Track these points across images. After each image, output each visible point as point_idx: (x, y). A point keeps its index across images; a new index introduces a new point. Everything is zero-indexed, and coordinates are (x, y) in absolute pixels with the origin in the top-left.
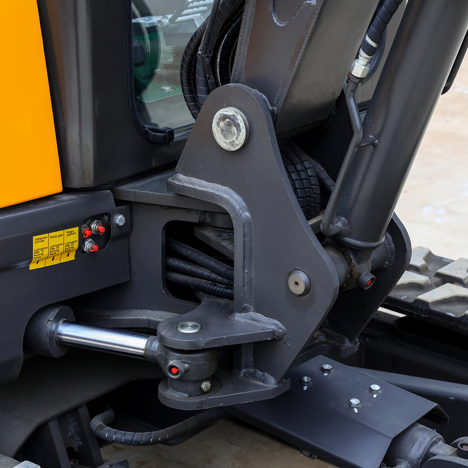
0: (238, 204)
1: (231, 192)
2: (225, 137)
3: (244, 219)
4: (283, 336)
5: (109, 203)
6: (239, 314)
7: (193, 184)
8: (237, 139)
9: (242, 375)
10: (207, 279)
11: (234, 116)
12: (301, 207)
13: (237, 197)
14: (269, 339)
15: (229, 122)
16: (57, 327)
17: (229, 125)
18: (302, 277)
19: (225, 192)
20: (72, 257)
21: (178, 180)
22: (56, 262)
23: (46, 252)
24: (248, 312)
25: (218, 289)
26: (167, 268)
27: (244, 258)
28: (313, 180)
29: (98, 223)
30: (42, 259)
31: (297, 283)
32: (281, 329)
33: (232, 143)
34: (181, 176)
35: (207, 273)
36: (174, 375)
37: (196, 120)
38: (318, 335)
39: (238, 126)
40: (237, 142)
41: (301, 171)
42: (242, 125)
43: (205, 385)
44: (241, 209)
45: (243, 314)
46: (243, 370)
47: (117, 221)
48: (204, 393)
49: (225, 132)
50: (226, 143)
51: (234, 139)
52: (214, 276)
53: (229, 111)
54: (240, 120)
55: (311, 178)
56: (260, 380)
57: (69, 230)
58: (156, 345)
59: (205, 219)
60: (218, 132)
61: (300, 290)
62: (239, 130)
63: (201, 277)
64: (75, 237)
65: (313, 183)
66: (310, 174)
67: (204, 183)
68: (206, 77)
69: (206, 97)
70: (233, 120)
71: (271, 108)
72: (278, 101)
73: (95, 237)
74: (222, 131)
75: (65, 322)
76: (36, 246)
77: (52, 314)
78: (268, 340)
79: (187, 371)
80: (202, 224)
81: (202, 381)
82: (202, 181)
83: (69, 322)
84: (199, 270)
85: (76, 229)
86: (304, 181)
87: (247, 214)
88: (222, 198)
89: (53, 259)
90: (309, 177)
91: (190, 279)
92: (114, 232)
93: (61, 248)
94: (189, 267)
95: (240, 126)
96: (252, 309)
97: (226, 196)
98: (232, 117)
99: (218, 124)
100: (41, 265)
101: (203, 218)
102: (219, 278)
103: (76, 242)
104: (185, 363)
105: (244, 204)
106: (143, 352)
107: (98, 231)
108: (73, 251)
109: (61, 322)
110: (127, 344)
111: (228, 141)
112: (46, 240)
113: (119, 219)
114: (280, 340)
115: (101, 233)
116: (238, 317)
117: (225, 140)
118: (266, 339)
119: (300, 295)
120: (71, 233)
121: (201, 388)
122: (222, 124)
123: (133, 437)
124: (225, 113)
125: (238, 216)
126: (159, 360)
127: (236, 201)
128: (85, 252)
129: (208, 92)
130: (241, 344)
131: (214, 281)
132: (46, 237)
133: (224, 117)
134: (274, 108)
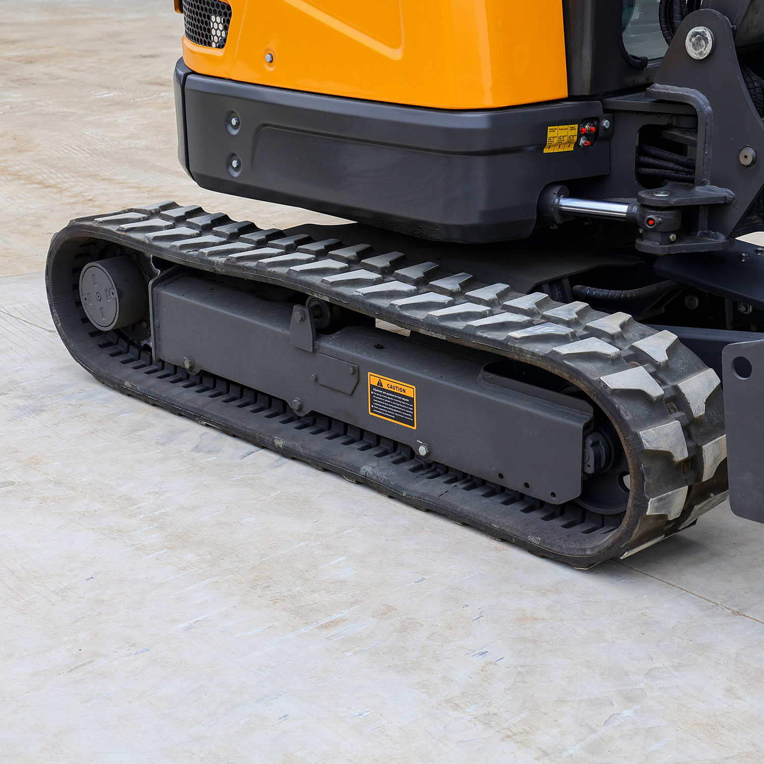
0: (703, 101)
1: (698, 92)
2: (695, 49)
3: (707, 112)
4: (733, 200)
5: (598, 110)
6: (699, 187)
7: (667, 90)
8: (705, 49)
9: (698, 235)
10: (671, 169)
11: (703, 32)
12: (753, 102)
13: (701, 95)
14: (722, 202)
15: (699, 37)
16: (559, 201)
17: (699, 39)
18: (750, 152)
19: (692, 93)
20: (571, 149)
21: (655, 88)
22: (561, 150)
23: (556, 140)
24: (706, 185)
25: (680, 175)
26: (639, 165)
27: (705, 142)
28: (758, 90)
29: (590, 125)
30: (553, 146)
31: (746, 157)
32: (732, 195)
33: (701, 53)
34: (657, 85)
35: (671, 165)
36: (651, 226)
37: (669, 45)
38: (755, 218)
39: (706, 40)
40: (705, 52)
41: (749, 82)
42: (709, 38)
43: (672, 237)
44: (705, 104)
45: (701, 187)
46: (699, 232)
47: (604, 124)
48: (672, 243)
49: (696, 46)
50: (696, 54)
51: (703, 50)
52: (676, 167)
53: (700, 29)
54: (708, 35)
55: (757, 88)
56: (713, 237)
57: (571, 126)
58: (635, 209)
59: (672, 122)
60: (690, 46)
61: (748, 162)
62: (707, 42)
63: (666, 168)
64: (575, 132)
65: (758, 92)
66: (756, 85)
67: (676, 88)
68: (681, 7)
69: (680, 23)
70: (702, 35)
71: (731, 27)
72: (737, 21)
73: (587, 135)
74: (693, 44)
75: (564, 197)
76: (550, 134)
77: (556, 190)
78: (721, 204)
79: (660, 223)
80: (669, 127)
81: (670, 233)
82: (674, 87)
83: (566, 197)
84: (665, 164)
85: (576, 126)
86: (751, 90)
87: (709, 108)
88: (689, 97)
89: (559, 147)
90: (755, 88)
91: (657, 171)
92: (601, 133)
93: (566, 139)
94: (657, 162)
95: (707, 39)
96: (709, 183)
97: (693, 96)
98: (702, 33)
99: (690, 40)
100: (551, 151)
101: (671, 121)
102: (681, 168)
103: (576, 135)
104: (659, 217)
105: (707, 101)
106: (625, 215)
107: (591, 130)
108: (572, 143)
109: (562, 196)
110: (613, 210)
111: (697, 52)
112: (556, 131)
113: (606, 123)
114: (730, 205)
115: (592, 132)
116: (698, 189)
117: (695, 52)
118: (720, 202)
119: (748, 166)
120: (572, 129)
121: (669, 239)
122: (693, 39)
123: (608, 293)
124: (697, 31)
125: (702, 110)
126: (638, 218)
127: (701, 99)
128: (579, 146)
129: (682, 18)
130: (699, 205)
131: (677, 171)
132: (556, 129)
133: (696, 34)
134: (734, 26)
